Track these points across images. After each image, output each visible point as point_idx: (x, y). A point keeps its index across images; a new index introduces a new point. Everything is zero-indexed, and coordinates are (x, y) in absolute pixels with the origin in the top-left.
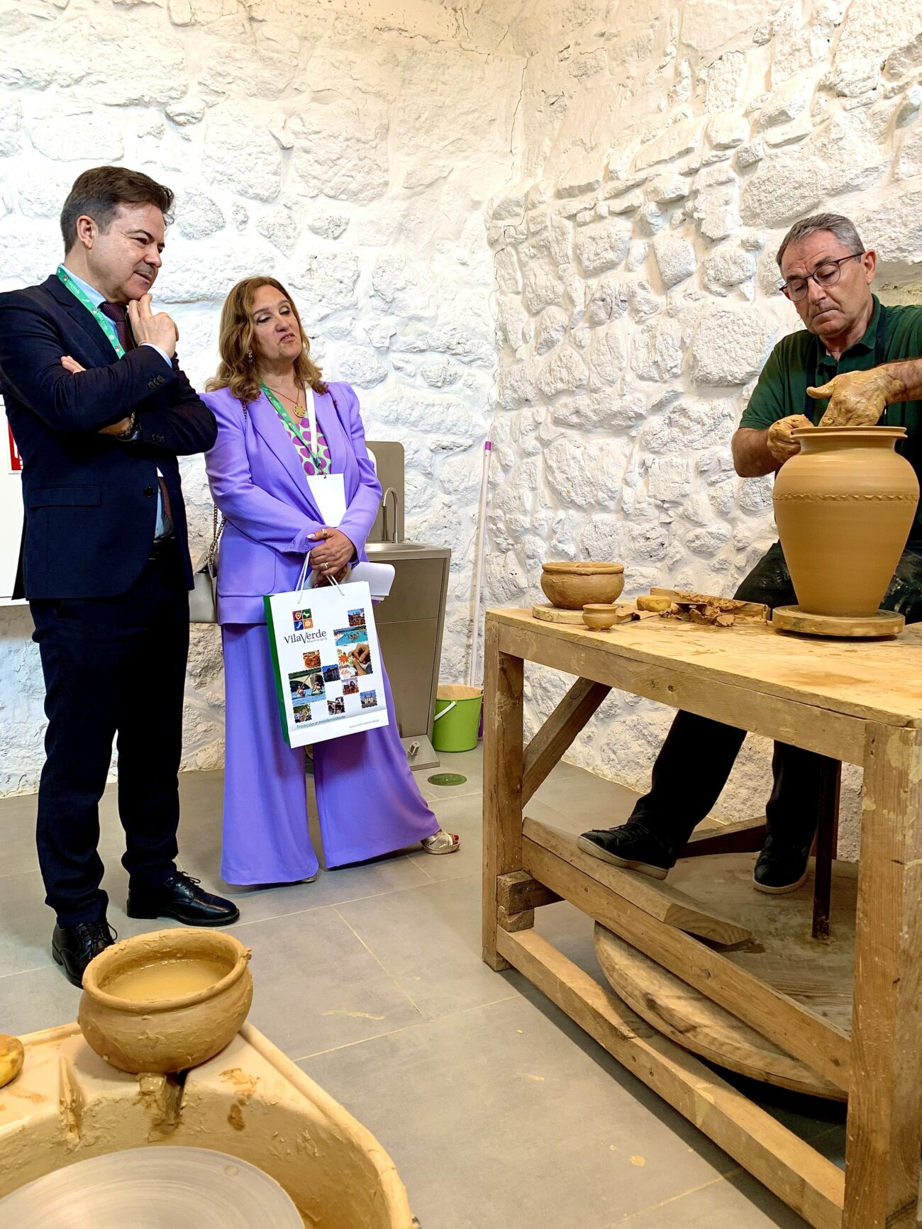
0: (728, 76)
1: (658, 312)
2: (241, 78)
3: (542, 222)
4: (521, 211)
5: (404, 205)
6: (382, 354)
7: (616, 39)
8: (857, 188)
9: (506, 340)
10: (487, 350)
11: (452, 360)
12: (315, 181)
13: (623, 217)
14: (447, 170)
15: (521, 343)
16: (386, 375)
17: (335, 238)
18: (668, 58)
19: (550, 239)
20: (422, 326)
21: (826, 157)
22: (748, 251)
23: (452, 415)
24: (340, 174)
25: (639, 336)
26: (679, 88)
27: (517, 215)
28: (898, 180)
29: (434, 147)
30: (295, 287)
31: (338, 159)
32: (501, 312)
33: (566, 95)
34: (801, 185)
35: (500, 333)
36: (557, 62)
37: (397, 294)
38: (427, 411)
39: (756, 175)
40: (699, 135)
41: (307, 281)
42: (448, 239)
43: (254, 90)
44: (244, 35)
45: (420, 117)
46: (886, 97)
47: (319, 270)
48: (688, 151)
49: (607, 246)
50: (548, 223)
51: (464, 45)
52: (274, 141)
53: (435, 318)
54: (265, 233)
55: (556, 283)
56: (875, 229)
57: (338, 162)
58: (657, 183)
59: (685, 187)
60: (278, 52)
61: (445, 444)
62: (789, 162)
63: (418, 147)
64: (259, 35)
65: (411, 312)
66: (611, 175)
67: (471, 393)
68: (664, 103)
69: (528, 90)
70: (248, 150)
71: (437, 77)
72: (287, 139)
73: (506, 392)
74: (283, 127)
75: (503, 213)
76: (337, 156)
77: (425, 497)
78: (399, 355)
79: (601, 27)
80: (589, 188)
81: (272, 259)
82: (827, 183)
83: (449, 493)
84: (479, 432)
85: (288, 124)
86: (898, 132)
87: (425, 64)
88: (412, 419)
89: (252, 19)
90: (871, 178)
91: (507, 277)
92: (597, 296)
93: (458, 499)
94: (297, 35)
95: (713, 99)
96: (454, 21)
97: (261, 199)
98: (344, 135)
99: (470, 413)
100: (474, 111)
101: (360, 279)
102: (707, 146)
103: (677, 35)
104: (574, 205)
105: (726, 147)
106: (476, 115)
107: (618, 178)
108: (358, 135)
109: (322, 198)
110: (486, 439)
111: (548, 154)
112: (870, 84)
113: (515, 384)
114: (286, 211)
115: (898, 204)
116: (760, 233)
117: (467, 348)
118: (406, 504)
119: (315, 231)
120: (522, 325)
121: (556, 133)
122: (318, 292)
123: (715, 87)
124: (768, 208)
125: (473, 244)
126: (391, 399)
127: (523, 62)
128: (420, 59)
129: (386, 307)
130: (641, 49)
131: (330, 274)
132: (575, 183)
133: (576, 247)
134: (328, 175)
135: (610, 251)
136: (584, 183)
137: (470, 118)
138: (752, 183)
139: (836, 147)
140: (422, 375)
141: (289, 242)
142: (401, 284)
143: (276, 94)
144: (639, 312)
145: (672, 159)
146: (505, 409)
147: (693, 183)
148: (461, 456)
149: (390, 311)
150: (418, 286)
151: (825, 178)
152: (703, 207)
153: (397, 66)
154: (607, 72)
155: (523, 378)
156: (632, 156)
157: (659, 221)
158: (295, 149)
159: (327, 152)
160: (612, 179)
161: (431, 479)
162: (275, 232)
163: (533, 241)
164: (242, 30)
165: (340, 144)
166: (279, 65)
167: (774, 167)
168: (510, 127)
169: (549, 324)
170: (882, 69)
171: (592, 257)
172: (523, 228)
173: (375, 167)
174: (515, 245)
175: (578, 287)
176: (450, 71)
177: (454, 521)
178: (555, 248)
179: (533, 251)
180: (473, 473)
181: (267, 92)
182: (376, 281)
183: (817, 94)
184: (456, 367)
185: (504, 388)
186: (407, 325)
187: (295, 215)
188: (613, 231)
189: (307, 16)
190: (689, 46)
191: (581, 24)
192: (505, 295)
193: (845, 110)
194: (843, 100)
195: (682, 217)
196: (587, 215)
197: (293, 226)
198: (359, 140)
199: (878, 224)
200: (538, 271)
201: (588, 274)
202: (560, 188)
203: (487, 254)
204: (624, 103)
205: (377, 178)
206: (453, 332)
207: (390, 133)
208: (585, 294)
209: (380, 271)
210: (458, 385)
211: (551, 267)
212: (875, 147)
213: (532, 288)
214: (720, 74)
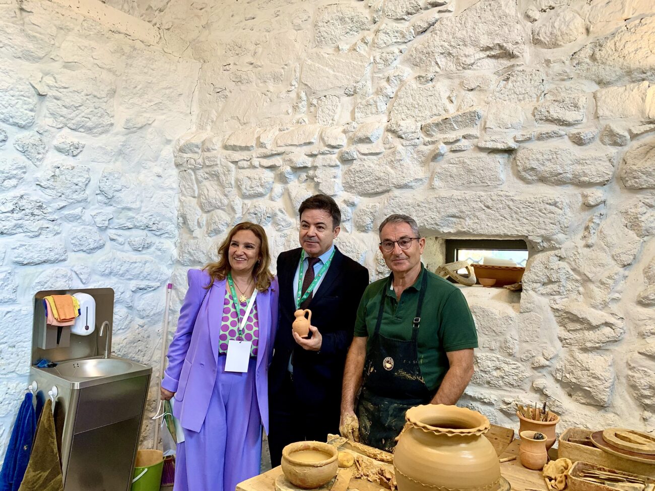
0: (330, 107)
1: (291, 227)
2: (10, 45)
3: (214, 161)
4: (200, 151)
5: (123, 138)
6: (102, 231)
7: (260, 68)
8: (411, 187)
9: (184, 223)
10: (171, 227)
11: (149, 234)
12: (62, 118)
13: (268, 170)
14: (152, 120)
15: (197, 227)
16: (104, 245)
17: (74, 156)
18: (293, 87)
19: (219, 172)
20: (130, 214)
21: (393, 167)
22: (348, 206)
23: (147, 269)
24: (80, 116)
25: (278, 239)
26: (300, 105)
27: (196, 153)
28: (433, 188)
29: (144, 105)
30: (41, 186)
31: (80, 106)
32: (183, 206)
33: (228, 90)
34: (379, 179)
35: (181, 219)
36: (222, 70)
37: (116, 194)
38: (131, 266)
39: (353, 167)
40: (316, 136)
41: (51, 183)
42: (150, 161)
43: (20, 55)
44: (15, 19)
45: (136, 87)
46: (425, 144)
47: (61, 177)
48: (310, 143)
49: (259, 184)
50: (219, 163)
51: (165, 49)
52: (33, 89)
53: (140, 209)
54: (21, 149)
55: (223, 197)
56: (422, 211)
57: (80, 108)
58: (291, 156)
59: (309, 162)
60: (40, 34)
61: (142, 286)
62: (372, 165)
63: (133, 104)
64: (27, 20)
65: (124, 205)
66: (262, 145)
67: (160, 254)
68: (290, 111)
69: (202, 81)
70: (11, 92)
71: (148, 65)
72: (42, 90)
73: (184, 255)
74: (40, 81)
75: (187, 150)
76: (80, 104)
77: (127, 322)
78: (113, 231)
79: (251, 60)
80: (247, 148)
81: (25, 167)
82: (394, 181)
83: (143, 318)
84: (164, 277)
85: (44, 79)
86: (432, 164)
87: (141, 57)
88: (121, 272)
89: (22, 9)
90: (418, 184)
91: (187, 186)
92: (252, 211)
93: (149, 321)
94: (55, 25)
95: (321, 117)
96: (158, 34)
97: (19, 126)
98: (85, 92)
99: (159, 266)
100: (170, 88)
101: (91, 182)
102: (322, 144)
103: (298, 77)
104: (237, 156)
105: (334, 147)
106: (171, 90)
107: (265, 147)
108: (96, 93)
109: (66, 130)
110: (169, 282)
111: (215, 120)
112: (415, 135)
113: (192, 251)
114: (39, 136)
115: (435, 201)
116: (355, 197)
117: (160, 227)
118: (113, 328)
119: (59, 150)
120: (198, 217)
121: (220, 109)
122: (59, 191)
123: (322, 110)
124: (360, 186)
125: (165, 164)
126: (107, 260)
127: (199, 65)
128: (138, 54)
129: (107, 201)
130: (276, 78)
131: (69, 179)
132: (238, 144)
133: (237, 180)
134: (71, 116)
135: (260, 187)
136: (243, 145)
137: (167, 91)
138: (350, 170)
139: (399, 163)
140: (129, 244)
141: (40, 156)
142: (119, 187)
143: (36, 60)
144: (279, 225)
145: (300, 145)
146: (183, 265)
147: (314, 161)
148: (151, 294)
149: (109, 203)
150: (129, 189)
151: (393, 178)
152: (320, 176)
153: (124, 55)
154: (254, 84)
155: (197, 249)
156: (274, 137)
157: (292, 177)
158: (48, 96)
159: (72, 101)
160: (262, 147)
161: (131, 309)
162: (29, 149)
163: (207, 170)
164: (14, 15)
165: (82, 97)
166: (40, 42)
167: (364, 165)
168: (190, 100)
169: (217, 220)
170: (421, 129)
171: (248, 188)
172: (200, 161)
173: (105, 114)
174: (195, 170)
175: (238, 202)
176: (156, 63)
177: (146, 336)
178: (222, 177)
179: (206, 175)
180: (159, 304)
181: (28, 56)
182: (102, 185)
183: (386, 133)
184: (152, 239)
185: (183, 252)
186: (121, 213)
187: (45, 139)
188: (262, 177)
189: (63, 15)
190: (306, 85)
191: (238, 54)
192: (185, 197)
193: (403, 145)
194: (402, 140)
195: (306, 178)
196: (245, 164)
197: (43, 146)
198: (95, 96)
199: (424, 209)
200: (210, 188)
201: (244, 197)
202: (227, 144)
203: (175, 172)
204: (265, 104)
205: (106, 120)
206: (151, 217)
207: (116, 94)
208: (242, 207)
209: (105, 179)
210: (152, 249)
211: (219, 187)
212: (419, 168)
213: (205, 197)
214: (325, 105)
